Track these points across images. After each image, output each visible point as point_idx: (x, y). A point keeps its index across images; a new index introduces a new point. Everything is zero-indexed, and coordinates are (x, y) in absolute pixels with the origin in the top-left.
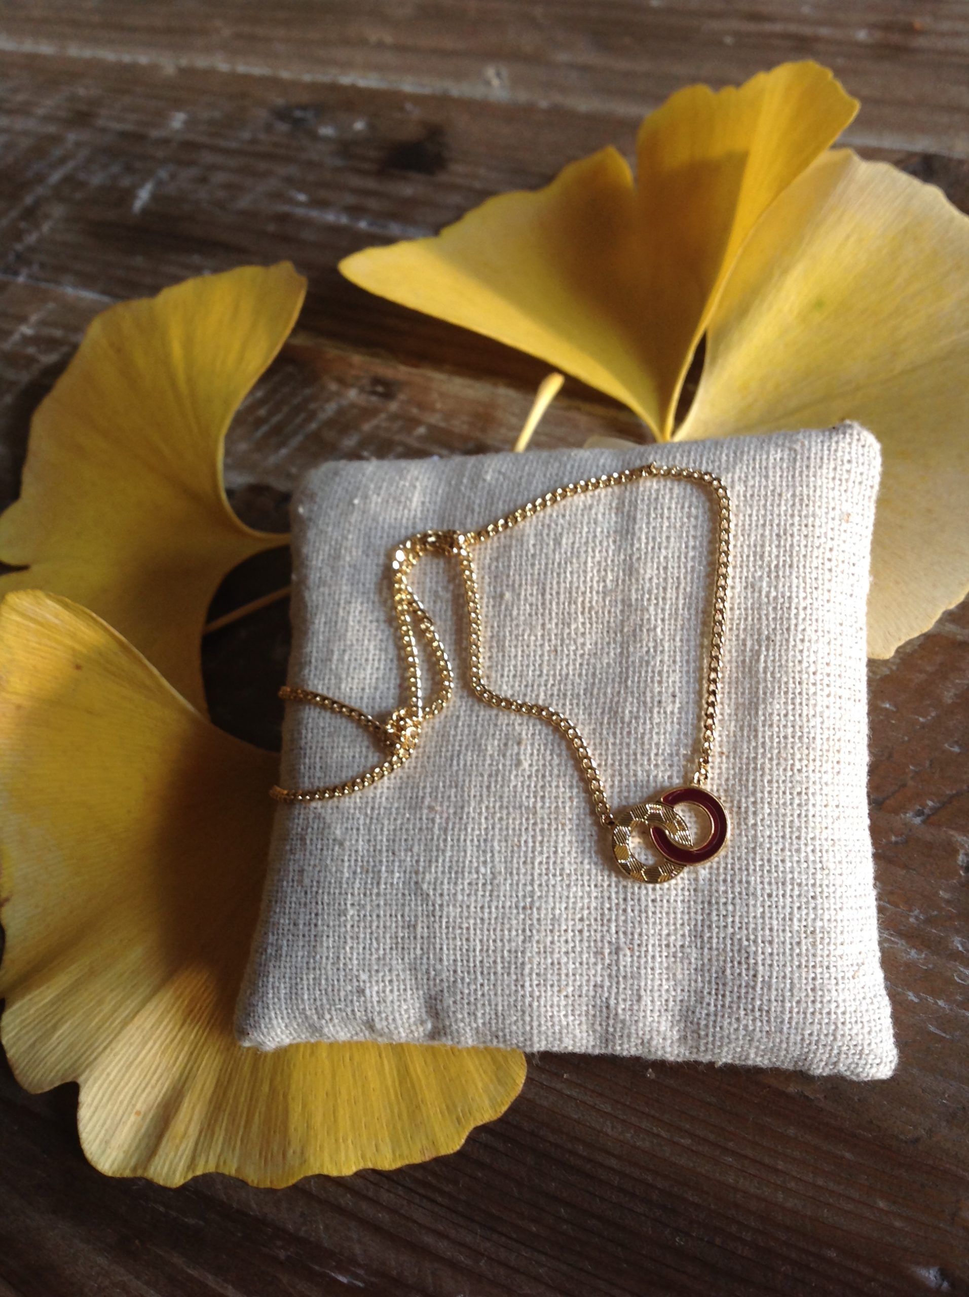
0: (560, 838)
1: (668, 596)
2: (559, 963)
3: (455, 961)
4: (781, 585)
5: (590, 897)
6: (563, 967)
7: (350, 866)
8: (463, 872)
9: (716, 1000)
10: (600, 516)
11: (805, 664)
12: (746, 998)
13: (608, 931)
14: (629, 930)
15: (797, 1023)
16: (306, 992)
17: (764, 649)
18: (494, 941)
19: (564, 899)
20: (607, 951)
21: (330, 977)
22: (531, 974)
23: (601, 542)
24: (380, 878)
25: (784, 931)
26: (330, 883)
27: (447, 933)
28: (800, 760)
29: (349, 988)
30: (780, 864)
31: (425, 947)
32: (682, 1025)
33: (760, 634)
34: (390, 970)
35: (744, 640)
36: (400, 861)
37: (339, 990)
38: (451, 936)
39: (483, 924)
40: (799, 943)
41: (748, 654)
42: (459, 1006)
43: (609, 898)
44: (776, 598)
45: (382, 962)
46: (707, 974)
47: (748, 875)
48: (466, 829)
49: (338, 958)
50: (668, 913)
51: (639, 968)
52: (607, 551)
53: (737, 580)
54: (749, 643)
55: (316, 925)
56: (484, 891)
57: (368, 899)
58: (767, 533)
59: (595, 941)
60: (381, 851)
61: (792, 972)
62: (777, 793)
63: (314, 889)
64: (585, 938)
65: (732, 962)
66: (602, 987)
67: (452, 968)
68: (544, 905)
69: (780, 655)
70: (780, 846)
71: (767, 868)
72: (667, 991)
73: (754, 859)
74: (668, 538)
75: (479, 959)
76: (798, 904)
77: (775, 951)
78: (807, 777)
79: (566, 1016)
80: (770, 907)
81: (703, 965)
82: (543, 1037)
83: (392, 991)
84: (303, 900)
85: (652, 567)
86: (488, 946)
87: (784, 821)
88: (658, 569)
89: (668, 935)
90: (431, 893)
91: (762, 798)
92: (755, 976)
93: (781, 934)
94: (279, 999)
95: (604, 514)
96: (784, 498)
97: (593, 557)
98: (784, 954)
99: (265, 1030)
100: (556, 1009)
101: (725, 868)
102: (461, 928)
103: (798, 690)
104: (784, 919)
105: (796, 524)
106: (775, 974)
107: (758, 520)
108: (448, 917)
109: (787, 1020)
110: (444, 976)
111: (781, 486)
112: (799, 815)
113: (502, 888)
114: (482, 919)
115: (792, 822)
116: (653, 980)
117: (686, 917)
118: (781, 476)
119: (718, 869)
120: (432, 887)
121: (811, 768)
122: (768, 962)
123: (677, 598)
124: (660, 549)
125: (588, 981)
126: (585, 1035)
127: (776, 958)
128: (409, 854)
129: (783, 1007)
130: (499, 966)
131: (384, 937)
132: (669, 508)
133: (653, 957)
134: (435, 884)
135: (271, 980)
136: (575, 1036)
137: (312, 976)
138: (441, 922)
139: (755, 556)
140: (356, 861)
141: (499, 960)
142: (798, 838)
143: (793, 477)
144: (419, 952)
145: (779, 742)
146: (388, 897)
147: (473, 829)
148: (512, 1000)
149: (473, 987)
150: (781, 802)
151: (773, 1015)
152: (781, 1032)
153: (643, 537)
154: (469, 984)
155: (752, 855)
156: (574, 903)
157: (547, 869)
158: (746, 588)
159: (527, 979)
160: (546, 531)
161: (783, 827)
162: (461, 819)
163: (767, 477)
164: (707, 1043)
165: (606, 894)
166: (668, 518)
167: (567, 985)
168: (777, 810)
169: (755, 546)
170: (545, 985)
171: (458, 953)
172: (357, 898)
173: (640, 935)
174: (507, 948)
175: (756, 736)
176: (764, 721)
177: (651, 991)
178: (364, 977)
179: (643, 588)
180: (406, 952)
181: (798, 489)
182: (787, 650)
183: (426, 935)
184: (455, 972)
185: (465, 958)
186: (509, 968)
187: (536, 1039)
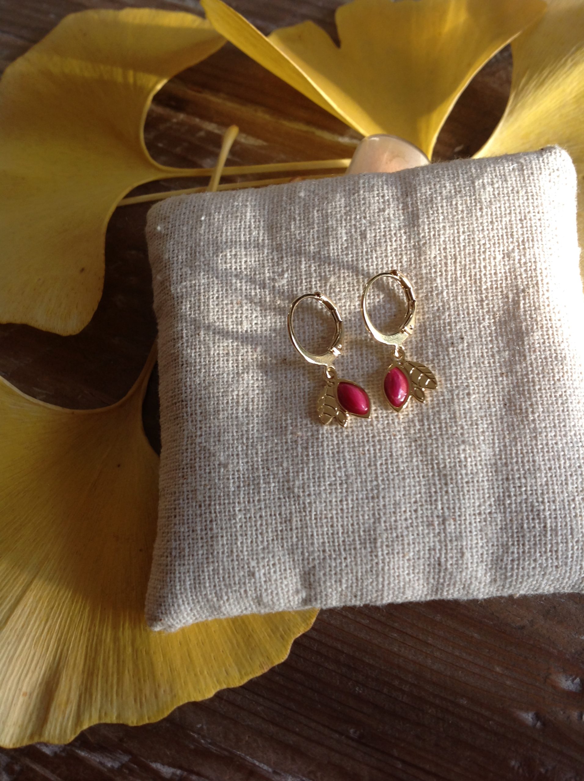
0: (394, 445)
1: (449, 268)
2: (402, 536)
3: (323, 543)
4: (527, 254)
5: (420, 485)
6: (405, 539)
7: (234, 482)
8: (324, 477)
9: (518, 549)
10: (391, 216)
11: (552, 307)
12: (540, 544)
13: (436, 508)
14: (451, 506)
15: (577, 557)
16: (208, 581)
17: (521, 298)
18: (352, 525)
19: (402, 489)
20: (436, 523)
21: (226, 567)
22: (382, 546)
23: (395, 234)
24: (260, 488)
25: (562, 492)
26: (219, 496)
27: (316, 523)
28: (558, 373)
29: (242, 573)
30: (555, 446)
31: (300, 535)
32: (493, 571)
33: (517, 289)
34: (273, 557)
35: (507, 295)
36: (274, 474)
37: (234, 576)
38: (319, 524)
39: (343, 513)
40: (574, 500)
41: (511, 303)
42: (328, 577)
43: (435, 484)
44: (525, 263)
45: (266, 551)
46: (510, 531)
47: (533, 456)
48: (322, 446)
49: (232, 551)
50: (478, 490)
51: (460, 532)
52: (401, 240)
53: (497, 253)
55: (211, 529)
56: (342, 489)
57: (252, 505)
58: (513, 219)
59: (427, 516)
60: (257, 469)
61: (571, 521)
62: (546, 397)
63: (207, 503)
64: (420, 516)
65: (528, 519)
66: (434, 550)
67: (321, 549)
68: (387, 495)
69: (534, 302)
70: (553, 434)
71: (546, 450)
72: (482, 547)
73: (536, 445)
74: (444, 227)
75: (341, 539)
76: (570, 473)
77: (558, 507)
78: (564, 384)
79: (408, 574)
80: (551, 476)
81: (506, 525)
82: (391, 592)
83: (275, 572)
84: (198, 512)
85: (435, 248)
86: (348, 529)
87: (554, 416)
88: (439, 249)
89: (479, 506)
90: (301, 494)
91: (537, 401)
92: (545, 527)
93: (561, 495)
94: (185, 589)
95: (394, 214)
96: (520, 194)
97: (391, 245)
98: (564, 508)
99: (175, 616)
100: (401, 570)
101: (516, 453)
102: (326, 518)
103: (549, 325)
104: (561, 484)
105: (532, 211)
106: (559, 524)
107: (506, 210)
108: (316, 511)
109: (570, 556)
110: (316, 555)
111: (517, 186)
112: (563, 411)
113: (355, 485)
114: (342, 510)
115: (559, 415)
116: (471, 540)
117: (492, 491)
118: (516, 180)
119: (511, 454)
120: (301, 490)
121: (566, 378)
122: (553, 516)
123: (455, 270)
124: (439, 235)
125: (424, 547)
126: (421, 587)
127: (559, 512)
128: (281, 468)
129: (567, 546)
130: (358, 542)
131: (267, 532)
132: (442, 206)
133: (470, 523)
134: (303, 488)
135: (178, 575)
136: (414, 589)
137: (211, 568)
138: (311, 515)
139: (507, 235)
140: (239, 478)
141: (357, 538)
142: (564, 426)
143: (524, 180)
144: (295, 540)
145: (542, 362)
146: (267, 502)
147: (328, 445)
148: (369, 567)
149: (338, 561)
150: (550, 402)
151: (560, 553)
152: (566, 564)
153: (426, 227)
154: (335, 559)
155: (534, 442)
156: (410, 490)
157: (387, 468)
158: (503, 258)
159: (380, 550)
160: (353, 230)
161: (554, 419)
162: (318, 439)
163: (506, 181)
164: (511, 582)
165: (431, 481)
166: (442, 213)
167: (409, 551)
168: (548, 408)
169: (506, 228)
170: (393, 554)
171: (326, 537)
172: (243, 505)
173: (460, 508)
174: (362, 529)
175: (525, 359)
176: (530, 348)
177: (471, 548)
178: (253, 563)
179: (430, 265)
180: (285, 541)
181: (529, 188)
182: (538, 298)
183: (299, 526)
184: (324, 551)
185: (331, 540)
186: (365, 543)
187: (386, 594)
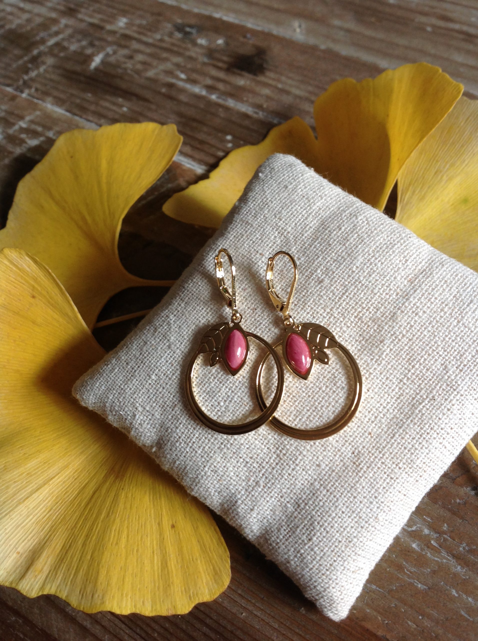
2: (228, 469)
3: (183, 433)
4: (459, 376)
5: (262, 451)
6: (228, 471)
7: (167, 357)
9: (286, 535)
10: (399, 277)
11: (441, 421)
12: (299, 545)
13: (259, 471)
14: (269, 478)
15: (313, 572)
16: (112, 396)
17: (428, 400)
18: (206, 438)
20: (253, 479)
21: (126, 398)
22: (212, 464)
23: (390, 289)
24: (176, 372)
25: (337, 531)
26: (154, 357)
28: (404, 463)
29: (131, 409)
30: (359, 503)
32: (264, 532)
33: (431, 392)
34: (153, 415)
35: (422, 389)
37: (126, 406)
40: (340, 541)
41: (419, 396)
42: (171, 452)
43: (270, 458)
44: (452, 380)
45: (152, 409)
46: (290, 521)
47: (340, 496)
49: (135, 393)
50: (292, 484)
51: (262, 496)
52: (390, 296)
53: (441, 358)
54: (423, 391)
55: (135, 371)
57: (164, 378)
59: (251, 471)
61: (327, 551)
62: (382, 471)
63: (145, 355)
64: (247, 467)
65: (304, 526)
66: (240, 492)
67: (179, 435)
69: (433, 409)
70: (365, 495)
71: (351, 500)
72: (268, 515)
73: (348, 492)
74: (424, 312)
75: (194, 440)
76: (353, 525)
77: (327, 537)
78: (401, 473)
79: (215, 491)
80: (339, 517)
81: (291, 516)
82: (199, 492)
84: (137, 356)
85: (406, 321)
87: (375, 485)
88: (408, 323)
89: (285, 493)
93: (335, 532)
97: (381, 294)
98: (330, 541)
101: (332, 485)
103: (428, 431)
104: (341, 527)
106: (319, 546)
109: (309, 568)
110: (174, 435)
112: (384, 488)
115: (378, 488)
116: (264, 506)
117: (299, 492)
119: (329, 483)
122: (320, 539)
123: (406, 345)
124: (416, 314)
125: (235, 485)
126: (218, 504)
127: (325, 540)
129: (312, 561)
130: (200, 450)
131: (160, 399)
133: (272, 497)
135: (101, 379)
136: (213, 502)
137: (119, 391)
142: (376, 497)
144: (170, 417)
145: (400, 448)
148: (196, 468)
149: (183, 450)
150: (381, 476)
151: (305, 561)
153: (413, 303)
154: (182, 447)
155: (349, 489)
158: (442, 365)
159: (209, 464)
160: (367, 265)
161: (373, 487)
165: (270, 455)
166: (432, 303)
167: (225, 480)
168: (376, 478)
169: (463, 348)
170: (215, 473)
172: (160, 373)
173: (273, 484)
175: (392, 438)
176: (401, 434)
177: (260, 510)
178: (140, 409)
179: (393, 327)
180: (165, 412)
182: (438, 409)
184: (180, 437)
185: (188, 435)
186: (204, 454)
187: (195, 491)
